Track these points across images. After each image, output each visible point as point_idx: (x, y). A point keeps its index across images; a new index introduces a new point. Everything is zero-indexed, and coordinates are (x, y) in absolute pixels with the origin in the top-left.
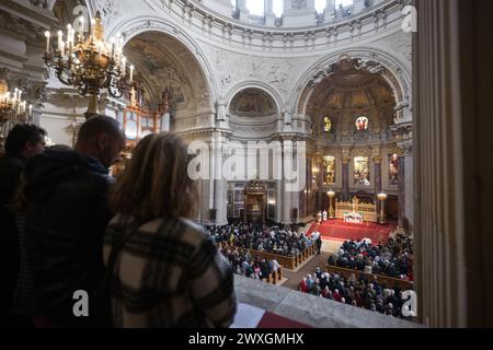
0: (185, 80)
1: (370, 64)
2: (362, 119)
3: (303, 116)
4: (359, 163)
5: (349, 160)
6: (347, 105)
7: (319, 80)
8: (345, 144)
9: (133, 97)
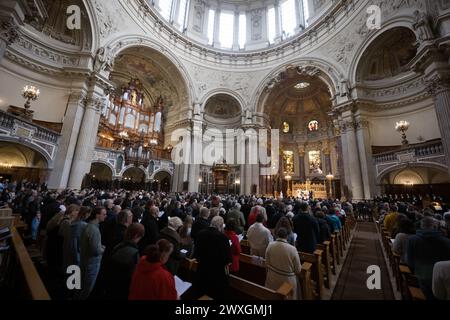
0: (173, 89)
1: (309, 68)
2: (313, 122)
3: (261, 113)
4: (313, 156)
5: (304, 154)
6: (299, 111)
7: (272, 86)
8: (301, 141)
9: (134, 99)
